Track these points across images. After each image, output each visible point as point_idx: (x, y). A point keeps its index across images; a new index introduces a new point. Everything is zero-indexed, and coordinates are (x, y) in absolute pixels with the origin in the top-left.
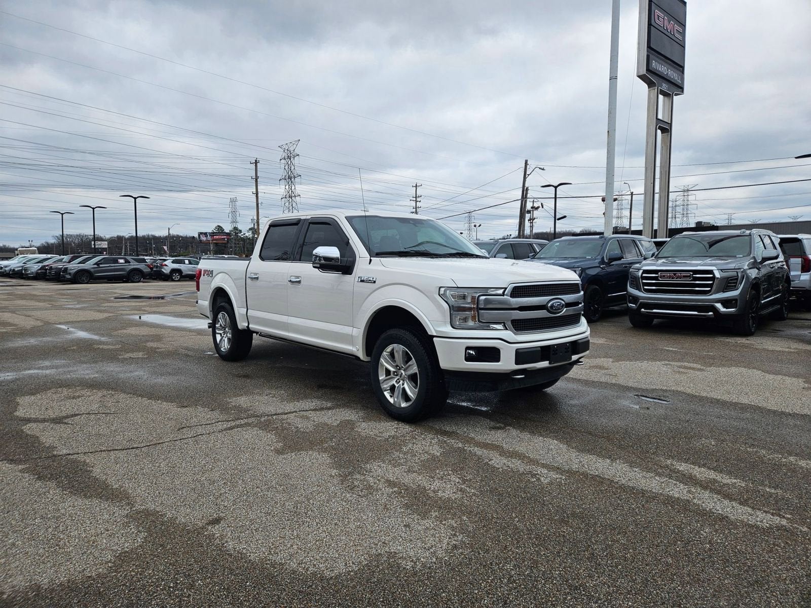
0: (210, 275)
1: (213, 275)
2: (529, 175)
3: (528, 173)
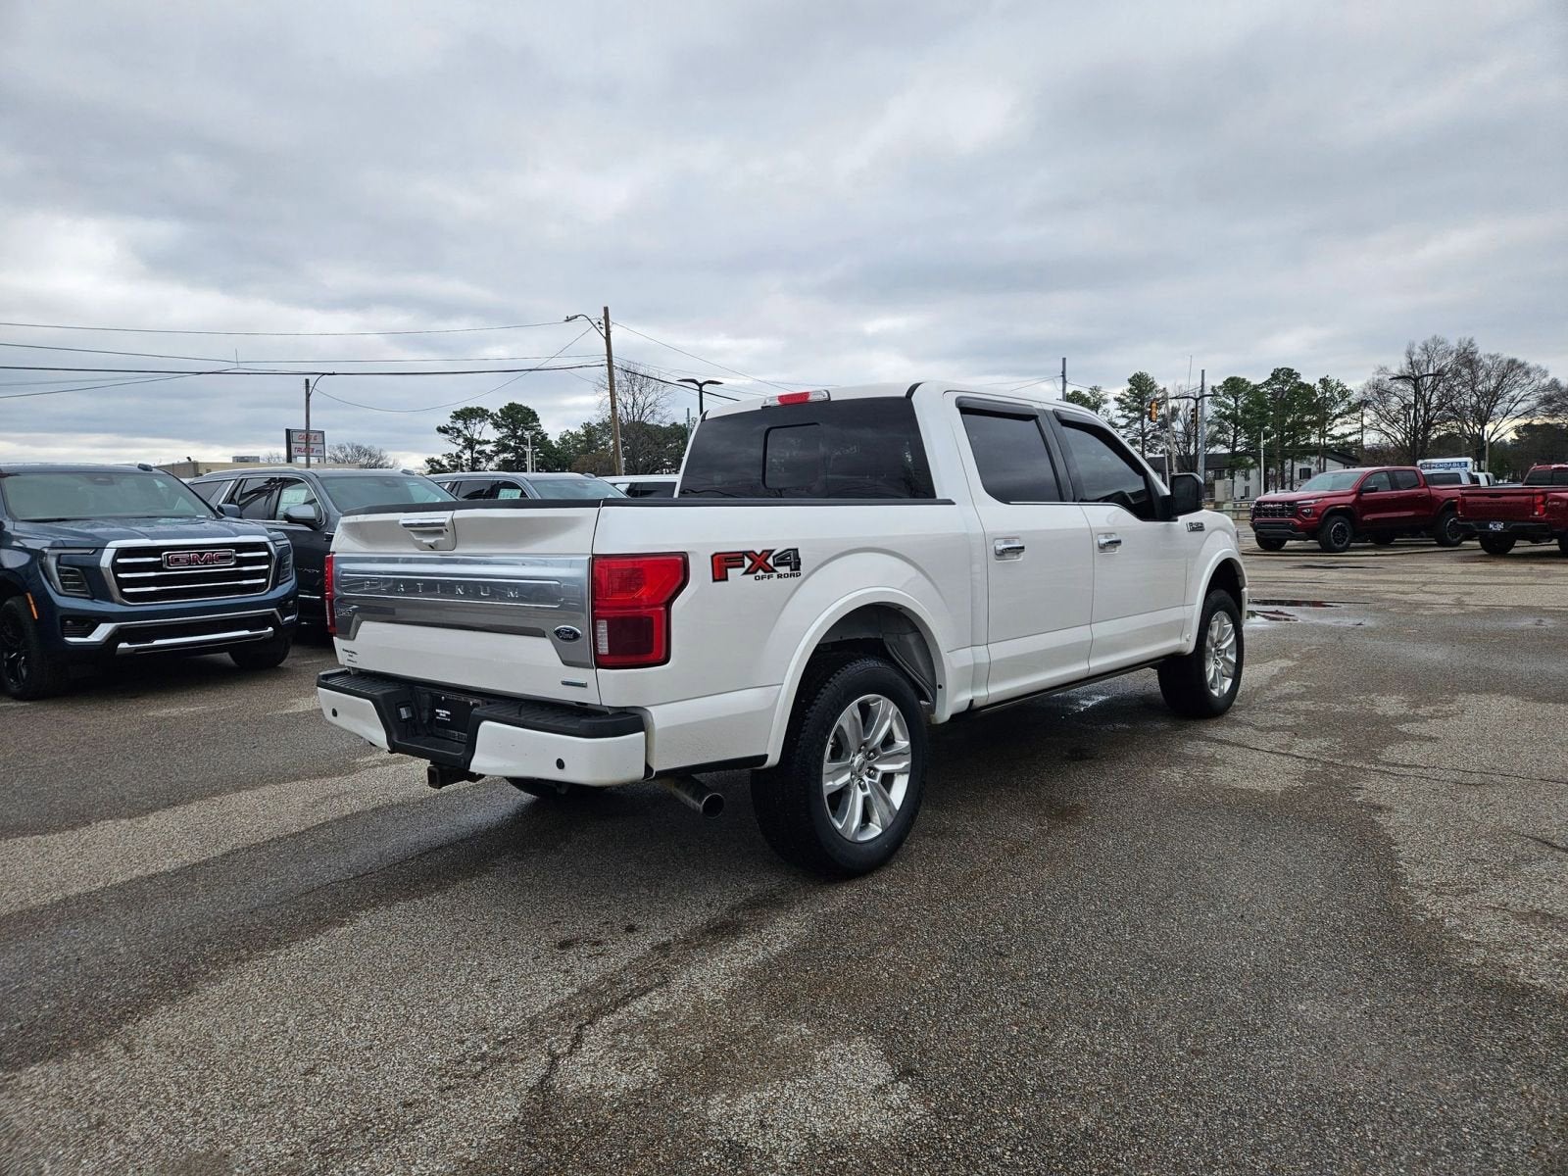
0: (776, 568)
1: (799, 569)
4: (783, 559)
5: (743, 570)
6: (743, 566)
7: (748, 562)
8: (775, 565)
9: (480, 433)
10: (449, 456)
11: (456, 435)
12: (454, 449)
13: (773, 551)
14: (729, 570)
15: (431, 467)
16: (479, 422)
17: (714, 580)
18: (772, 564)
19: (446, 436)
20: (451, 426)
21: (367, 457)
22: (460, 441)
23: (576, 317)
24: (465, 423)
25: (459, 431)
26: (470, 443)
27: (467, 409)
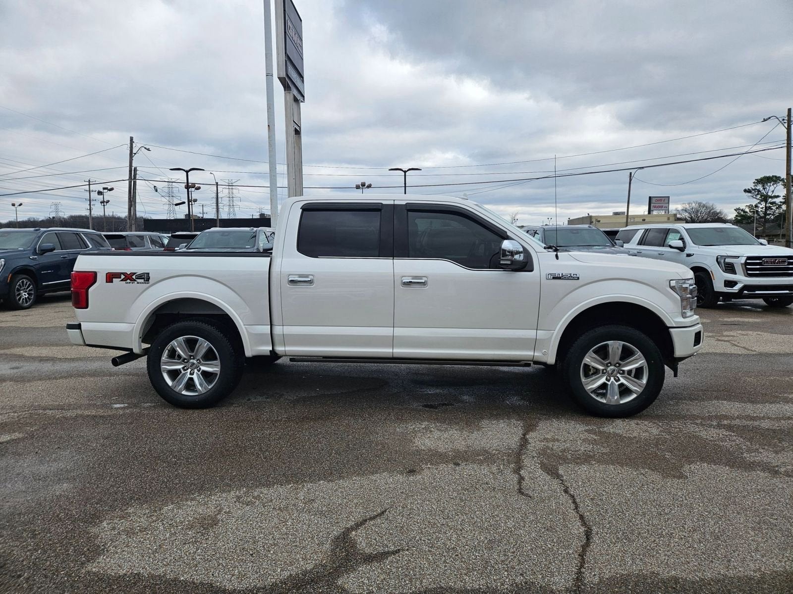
0: (137, 280)
1: (149, 281)
2: (135, 154)
3: (134, 151)
4: (141, 276)
5: (120, 279)
6: (120, 278)
7: (123, 277)
8: (136, 278)
9: (773, 191)
10: (750, 207)
11: (757, 193)
12: (754, 202)
13: (136, 273)
14: (114, 279)
15: (738, 213)
16: (773, 185)
17: (107, 282)
18: (135, 278)
19: (750, 194)
20: (754, 188)
21: (705, 208)
22: (759, 196)
23: (770, 118)
24: (763, 186)
25: (759, 191)
26: (765, 198)
27: (765, 177)
